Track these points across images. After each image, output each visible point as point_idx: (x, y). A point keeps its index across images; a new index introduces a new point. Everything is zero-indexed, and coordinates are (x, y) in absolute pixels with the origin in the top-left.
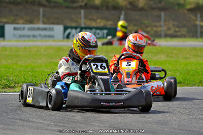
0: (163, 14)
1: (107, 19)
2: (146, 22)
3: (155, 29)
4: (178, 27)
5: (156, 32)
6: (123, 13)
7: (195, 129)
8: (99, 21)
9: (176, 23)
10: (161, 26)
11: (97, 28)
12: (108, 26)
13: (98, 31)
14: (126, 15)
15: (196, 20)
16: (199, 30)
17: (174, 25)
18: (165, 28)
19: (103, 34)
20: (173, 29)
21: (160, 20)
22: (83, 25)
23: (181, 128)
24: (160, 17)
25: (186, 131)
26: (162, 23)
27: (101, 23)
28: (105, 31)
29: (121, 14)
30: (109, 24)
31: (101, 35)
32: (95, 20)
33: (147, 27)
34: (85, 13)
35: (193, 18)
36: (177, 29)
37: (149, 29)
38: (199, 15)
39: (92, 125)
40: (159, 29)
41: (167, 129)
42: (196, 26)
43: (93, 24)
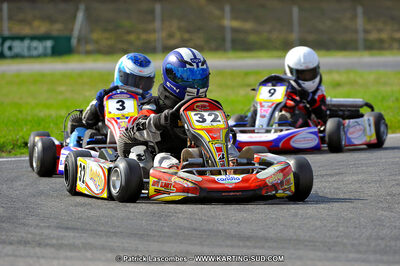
0: (158, 8)
1: (51, 20)
2: (126, 23)
3: (144, 36)
4: (188, 31)
5: (146, 42)
6: (82, 7)
7: (221, 228)
8: (36, 23)
9: (183, 24)
10: (154, 31)
11: (33, 38)
12: (55, 33)
13: (35, 44)
14: (87, 10)
15: (222, 17)
16: (229, 36)
17: (180, 29)
18: (164, 34)
19: (45, 48)
20: (178, 35)
21: (153, 20)
22: (6, 33)
23: (194, 226)
24: (152, 12)
25: (204, 230)
26: (157, 24)
27: (42, 28)
28: (49, 44)
29: (77, 9)
30: (56, 29)
31: (41, 50)
32: (29, 23)
33: (129, 33)
34: (9, 10)
35: (217, 12)
36: (186, 36)
37: (132, 37)
38: (227, 8)
39: (24, 224)
40: (152, 37)
41: (167, 229)
42: (222, 28)
43: (26, 31)
